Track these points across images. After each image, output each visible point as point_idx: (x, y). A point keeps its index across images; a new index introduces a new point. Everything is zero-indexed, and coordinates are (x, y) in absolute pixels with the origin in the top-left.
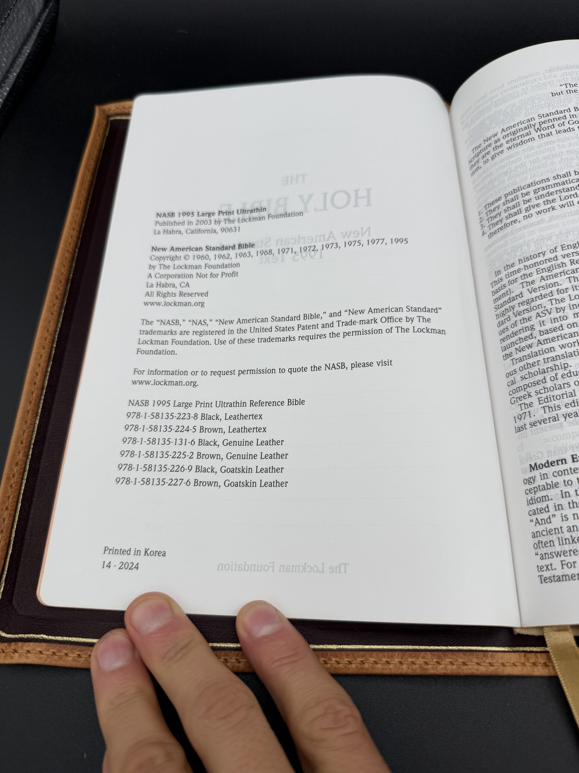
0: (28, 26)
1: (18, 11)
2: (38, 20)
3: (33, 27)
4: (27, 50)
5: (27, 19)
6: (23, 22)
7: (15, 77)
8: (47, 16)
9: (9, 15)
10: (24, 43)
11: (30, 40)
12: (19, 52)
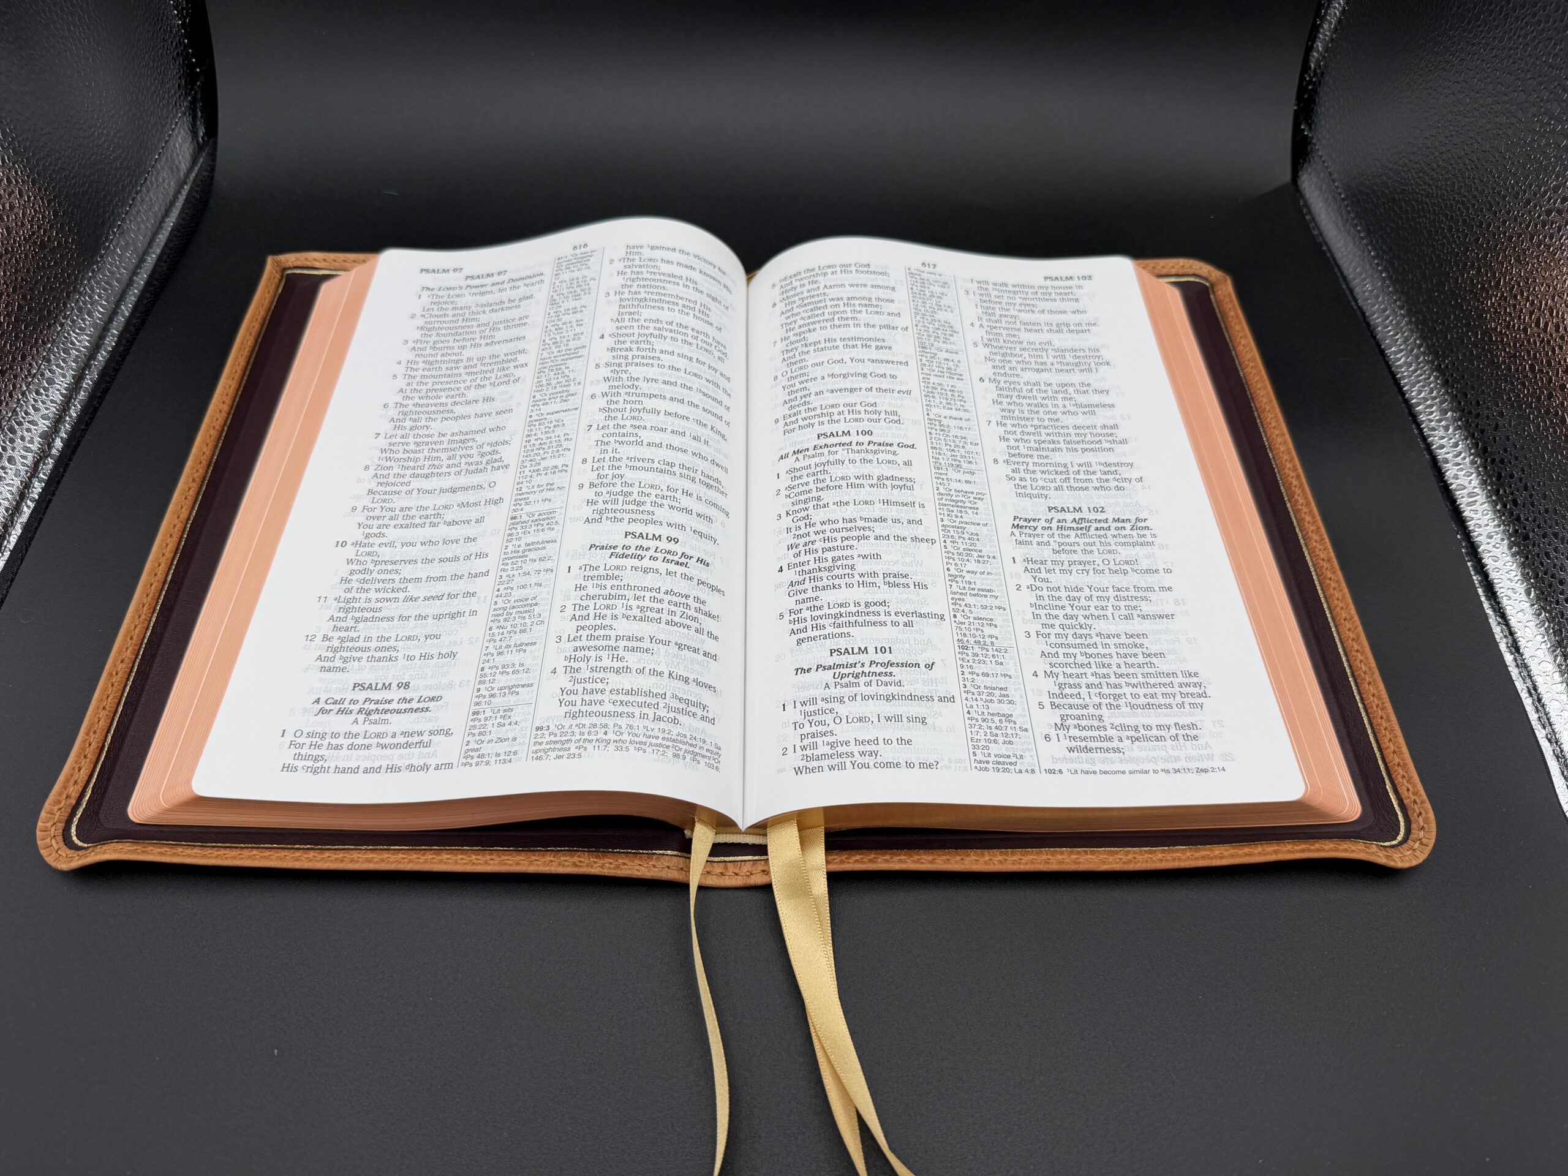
0: (172, 191)
1: (158, 174)
2: (185, 183)
3: (178, 192)
4: (170, 223)
5: (169, 183)
6: (164, 188)
7: (155, 260)
8: (196, 176)
9: (146, 179)
10: (167, 214)
11: (174, 209)
12: (160, 227)
